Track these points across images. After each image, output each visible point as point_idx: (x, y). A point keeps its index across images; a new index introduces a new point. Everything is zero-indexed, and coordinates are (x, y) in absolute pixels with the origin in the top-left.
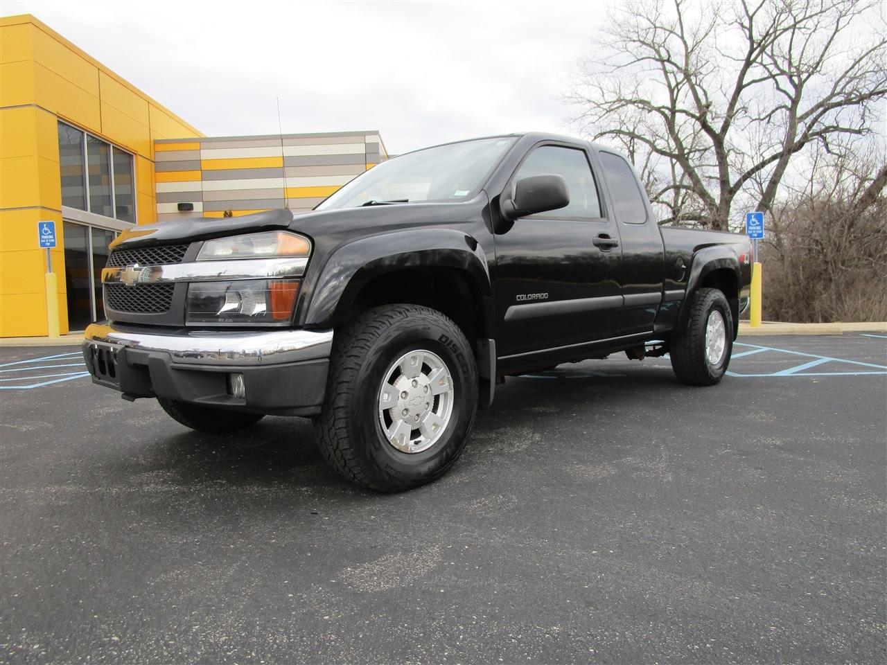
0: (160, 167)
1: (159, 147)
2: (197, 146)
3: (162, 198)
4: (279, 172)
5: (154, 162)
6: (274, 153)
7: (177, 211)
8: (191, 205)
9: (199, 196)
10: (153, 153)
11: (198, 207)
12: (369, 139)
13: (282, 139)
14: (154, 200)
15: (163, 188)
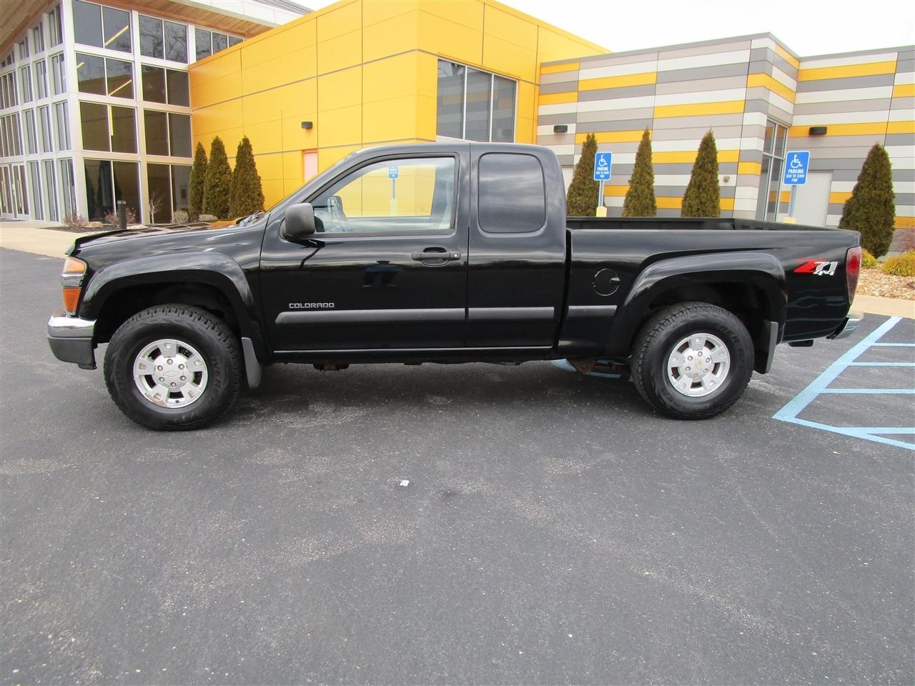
0: (544, 90)
1: (545, 70)
2: (576, 66)
3: (542, 120)
4: (648, 90)
5: (539, 85)
6: (648, 68)
7: (553, 133)
8: (566, 127)
9: (572, 117)
10: (538, 77)
11: (572, 128)
12: (757, 44)
13: (658, 52)
14: (535, 122)
15: (545, 110)
